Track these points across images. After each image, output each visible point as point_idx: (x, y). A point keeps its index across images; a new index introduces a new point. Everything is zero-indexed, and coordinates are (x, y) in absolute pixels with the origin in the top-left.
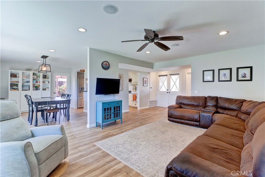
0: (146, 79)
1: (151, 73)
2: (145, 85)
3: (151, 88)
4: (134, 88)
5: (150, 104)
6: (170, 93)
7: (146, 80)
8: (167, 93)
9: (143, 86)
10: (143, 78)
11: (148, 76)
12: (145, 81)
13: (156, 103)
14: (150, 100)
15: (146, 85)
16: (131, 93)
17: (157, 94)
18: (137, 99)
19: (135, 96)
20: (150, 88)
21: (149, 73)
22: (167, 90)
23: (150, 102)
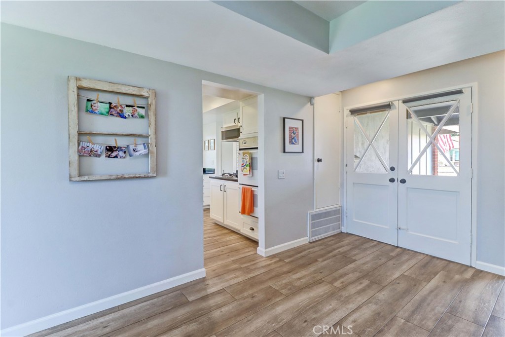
0: (298, 124)
1: (317, 101)
2: (289, 147)
3: (319, 160)
4: (248, 160)
5: (313, 226)
6: (403, 181)
7: (297, 129)
8: (392, 180)
9: (284, 152)
10: (284, 119)
11: (305, 113)
12: (293, 131)
13: (340, 220)
14: (316, 210)
15: (297, 148)
16: (237, 181)
17: (342, 185)
18: (256, 209)
19: (249, 195)
20: (316, 163)
21: (310, 99)
22: (392, 169)
23: (314, 217)
